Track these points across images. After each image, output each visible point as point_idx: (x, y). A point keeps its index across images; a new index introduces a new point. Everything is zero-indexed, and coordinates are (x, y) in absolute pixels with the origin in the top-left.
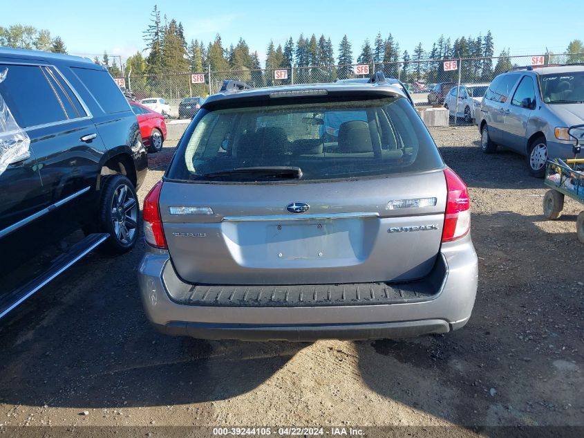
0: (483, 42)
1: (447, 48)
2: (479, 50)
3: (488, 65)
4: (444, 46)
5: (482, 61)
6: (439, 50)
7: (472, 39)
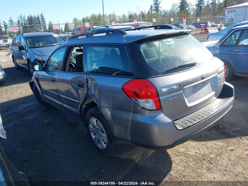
0: (40, 17)
1: (24, 19)
2: (39, 21)
3: (45, 27)
4: (23, 19)
5: (42, 26)
6: (21, 21)
7: (35, 16)
